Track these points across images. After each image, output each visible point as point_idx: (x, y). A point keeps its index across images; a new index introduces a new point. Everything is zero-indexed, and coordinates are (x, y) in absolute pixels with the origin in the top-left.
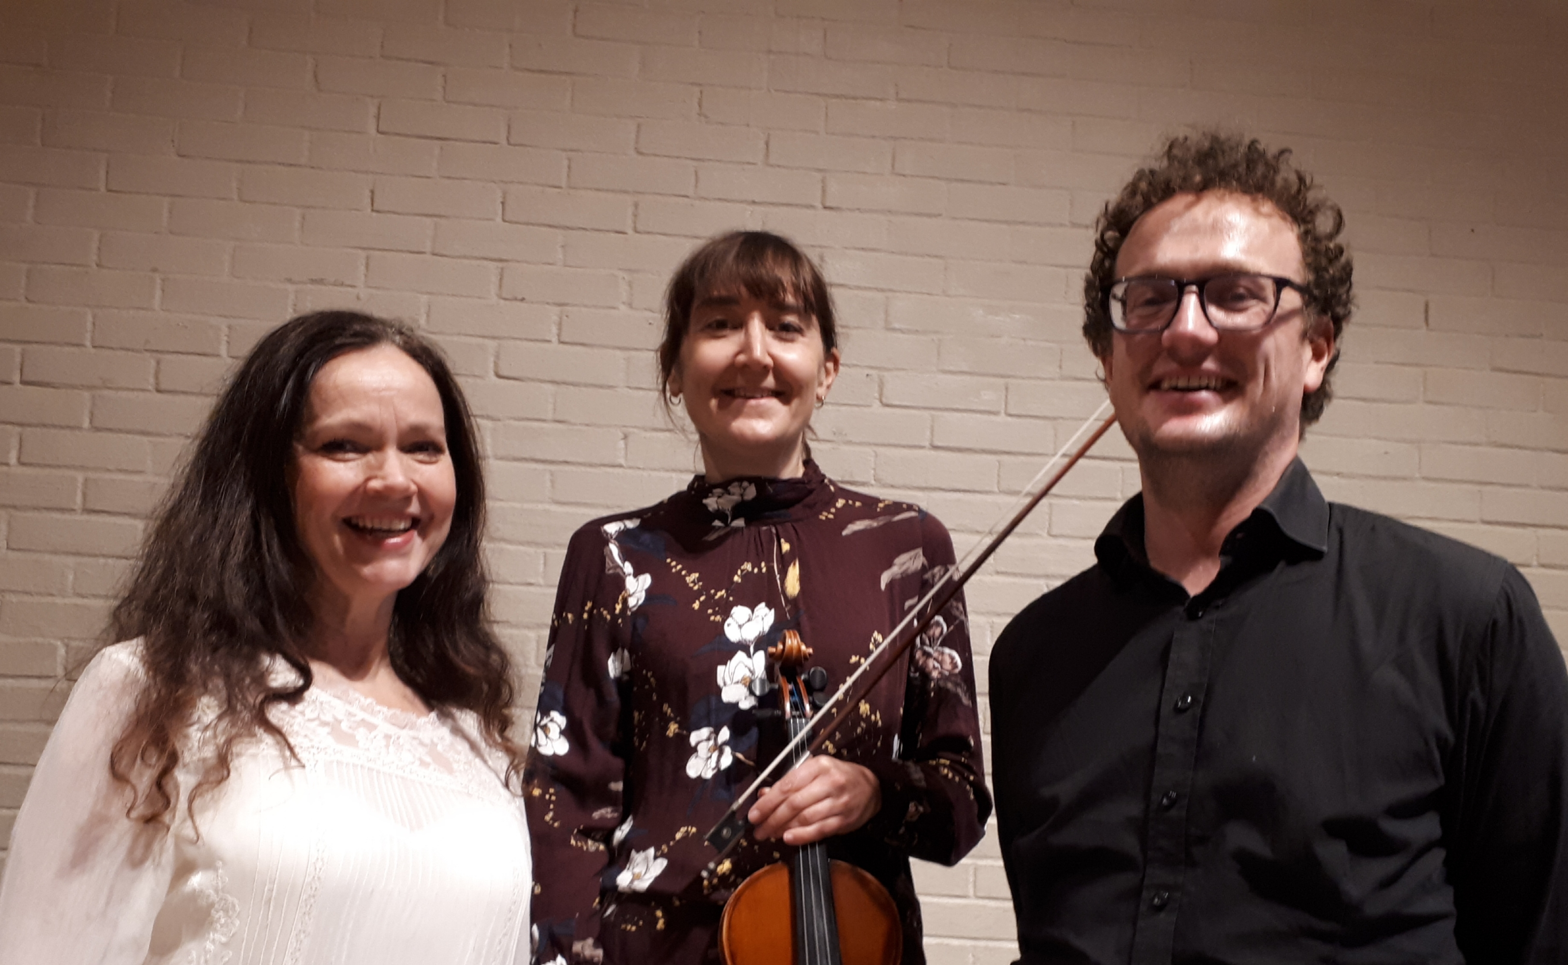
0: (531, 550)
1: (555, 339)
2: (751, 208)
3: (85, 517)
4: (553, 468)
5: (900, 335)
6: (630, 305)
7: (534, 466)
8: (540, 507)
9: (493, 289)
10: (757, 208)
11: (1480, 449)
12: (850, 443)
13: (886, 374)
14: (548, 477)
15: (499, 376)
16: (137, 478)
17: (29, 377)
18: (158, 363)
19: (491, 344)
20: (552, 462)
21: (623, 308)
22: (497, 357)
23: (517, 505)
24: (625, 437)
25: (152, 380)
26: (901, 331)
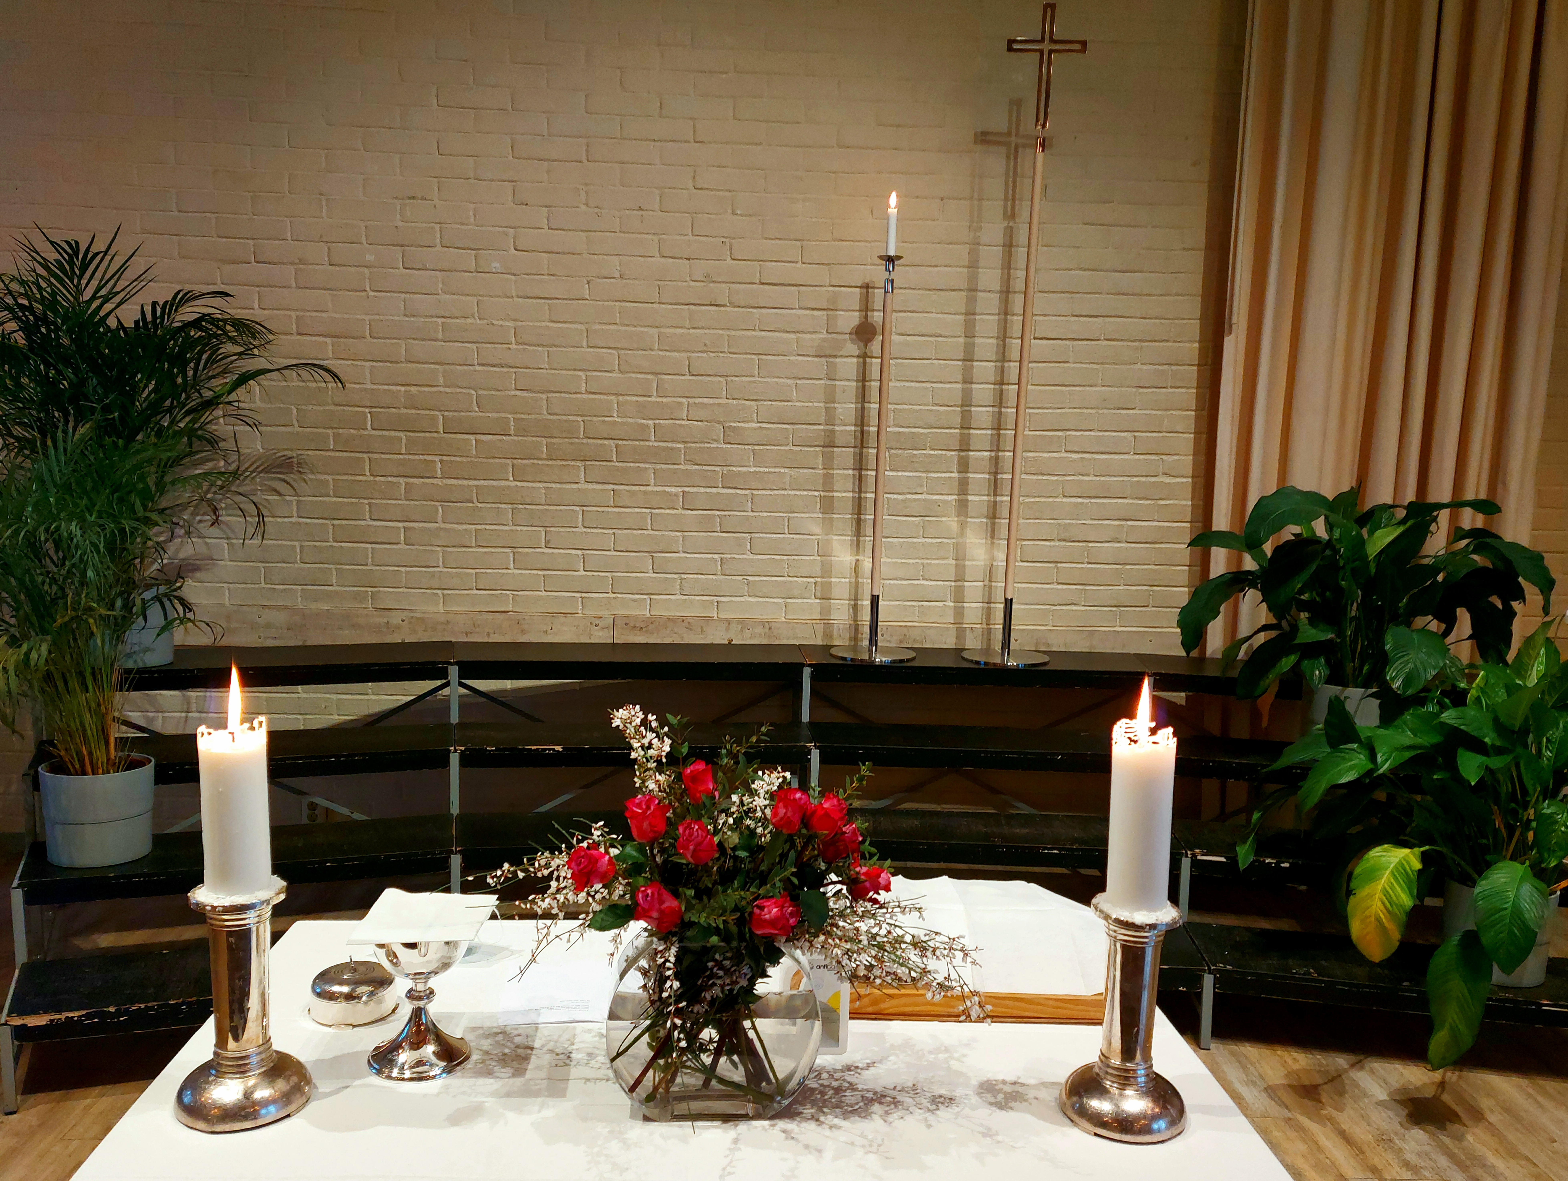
0: (540, 349)
1: (546, 227)
2: (653, 143)
3: (299, 337)
4: (549, 301)
5: (740, 218)
6: (587, 205)
7: (538, 301)
8: (543, 324)
9: (510, 199)
10: (657, 143)
11: (1073, 272)
12: (714, 282)
13: (733, 241)
14: (547, 307)
15: (516, 250)
16: (324, 315)
17: (260, 258)
18: (329, 249)
19: (512, 231)
20: (548, 299)
21: (583, 207)
22: (514, 238)
23: (531, 324)
24: (588, 282)
25: (327, 259)
26: (741, 215)
